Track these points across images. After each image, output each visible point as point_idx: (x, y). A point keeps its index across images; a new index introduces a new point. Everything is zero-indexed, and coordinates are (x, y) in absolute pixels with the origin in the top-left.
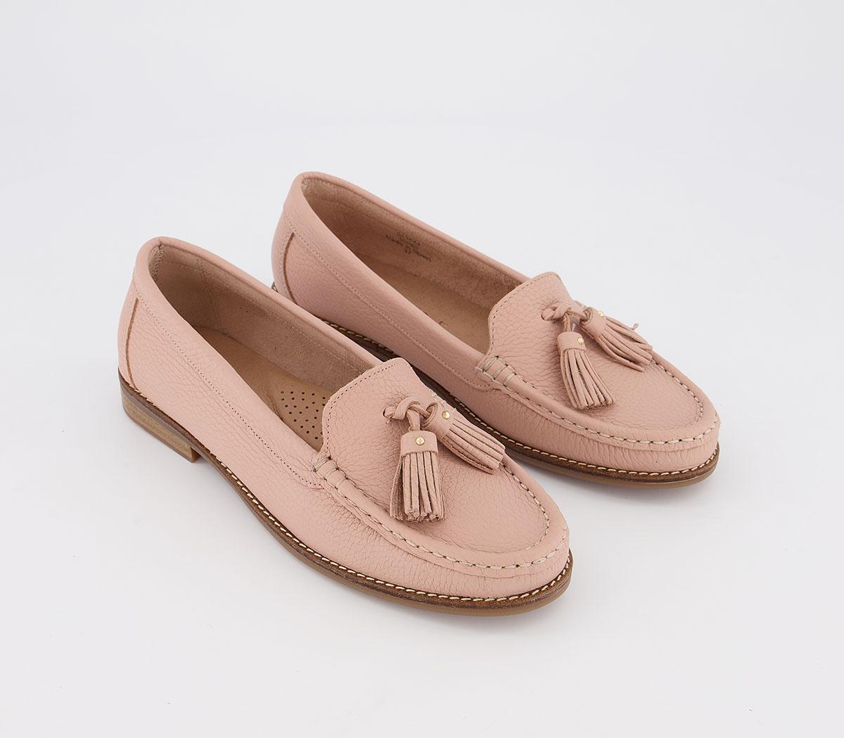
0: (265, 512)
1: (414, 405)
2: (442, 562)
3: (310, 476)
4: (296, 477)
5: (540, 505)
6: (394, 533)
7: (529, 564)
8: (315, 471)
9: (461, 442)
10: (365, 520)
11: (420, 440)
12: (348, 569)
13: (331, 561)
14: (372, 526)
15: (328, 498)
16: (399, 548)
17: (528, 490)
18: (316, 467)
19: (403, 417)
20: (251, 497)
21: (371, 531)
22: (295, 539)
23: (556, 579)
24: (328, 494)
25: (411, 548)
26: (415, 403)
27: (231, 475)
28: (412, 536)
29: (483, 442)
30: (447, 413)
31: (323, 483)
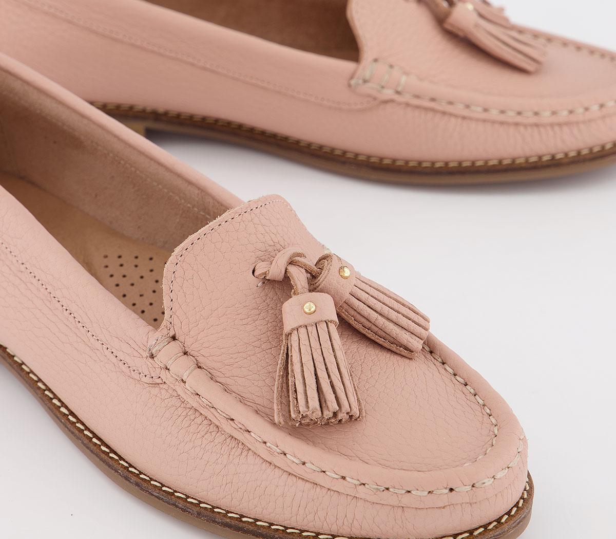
0: (78, 425)
1: (298, 258)
2: (339, 486)
3: (144, 365)
4: (124, 368)
5: (484, 405)
6: (268, 444)
7: (469, 488)
8: (152, 356)
9: (367, 311)
10: (227, 427)
11: (309, 307)
12: (201, 502)
13: (176, 491)
14: (236, 434)
15: (171, 396)
16: (276, 466)
17: (466, 385)
18: (154, 351)
19: (280, 277)
20: (58, 404)
21: (234, 443)
22: (122, 462)
23: (508, 513)
24: (171, 391)
25: (293, 466)
26: (299, 255)
27: (29, 373)
28: (296, 449)
29: (398, 312)
30: (346, 269)
31: (164, 375)
